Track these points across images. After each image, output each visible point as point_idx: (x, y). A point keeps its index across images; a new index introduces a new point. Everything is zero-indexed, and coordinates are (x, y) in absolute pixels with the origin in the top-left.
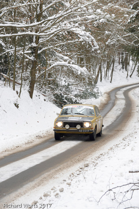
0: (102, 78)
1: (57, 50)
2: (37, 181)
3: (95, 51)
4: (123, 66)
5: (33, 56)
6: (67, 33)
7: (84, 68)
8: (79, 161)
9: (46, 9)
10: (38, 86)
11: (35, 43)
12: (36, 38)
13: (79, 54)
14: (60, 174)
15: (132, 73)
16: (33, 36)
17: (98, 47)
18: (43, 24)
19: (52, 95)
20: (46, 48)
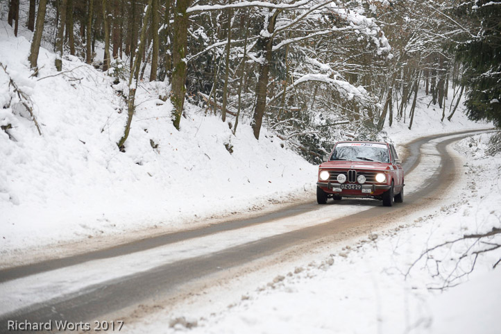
3: (382, 55)
6: (328, 19)
7: (361, 88)
10: (270, 119)
17: (389, 47)
19: (297, 137)
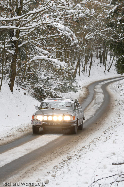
0: (81, 72)
1: (37, 44)
2: (21, 173)
3: (74, 45)
4: (101, 60)
5: (13, 50)
6: (46, 27)
7: (64, 62)
8: (62, 153)
9: (27, 3)
10: (18, 80)
11: (15, 37)
12: (16, 32)
13: (59, 48)
14: (43, 166)
15: (109, 67)
16: (13, 29)
17: (77, 41)
18: (23, 18)
19: (32, 89)
20: (26, 42)
